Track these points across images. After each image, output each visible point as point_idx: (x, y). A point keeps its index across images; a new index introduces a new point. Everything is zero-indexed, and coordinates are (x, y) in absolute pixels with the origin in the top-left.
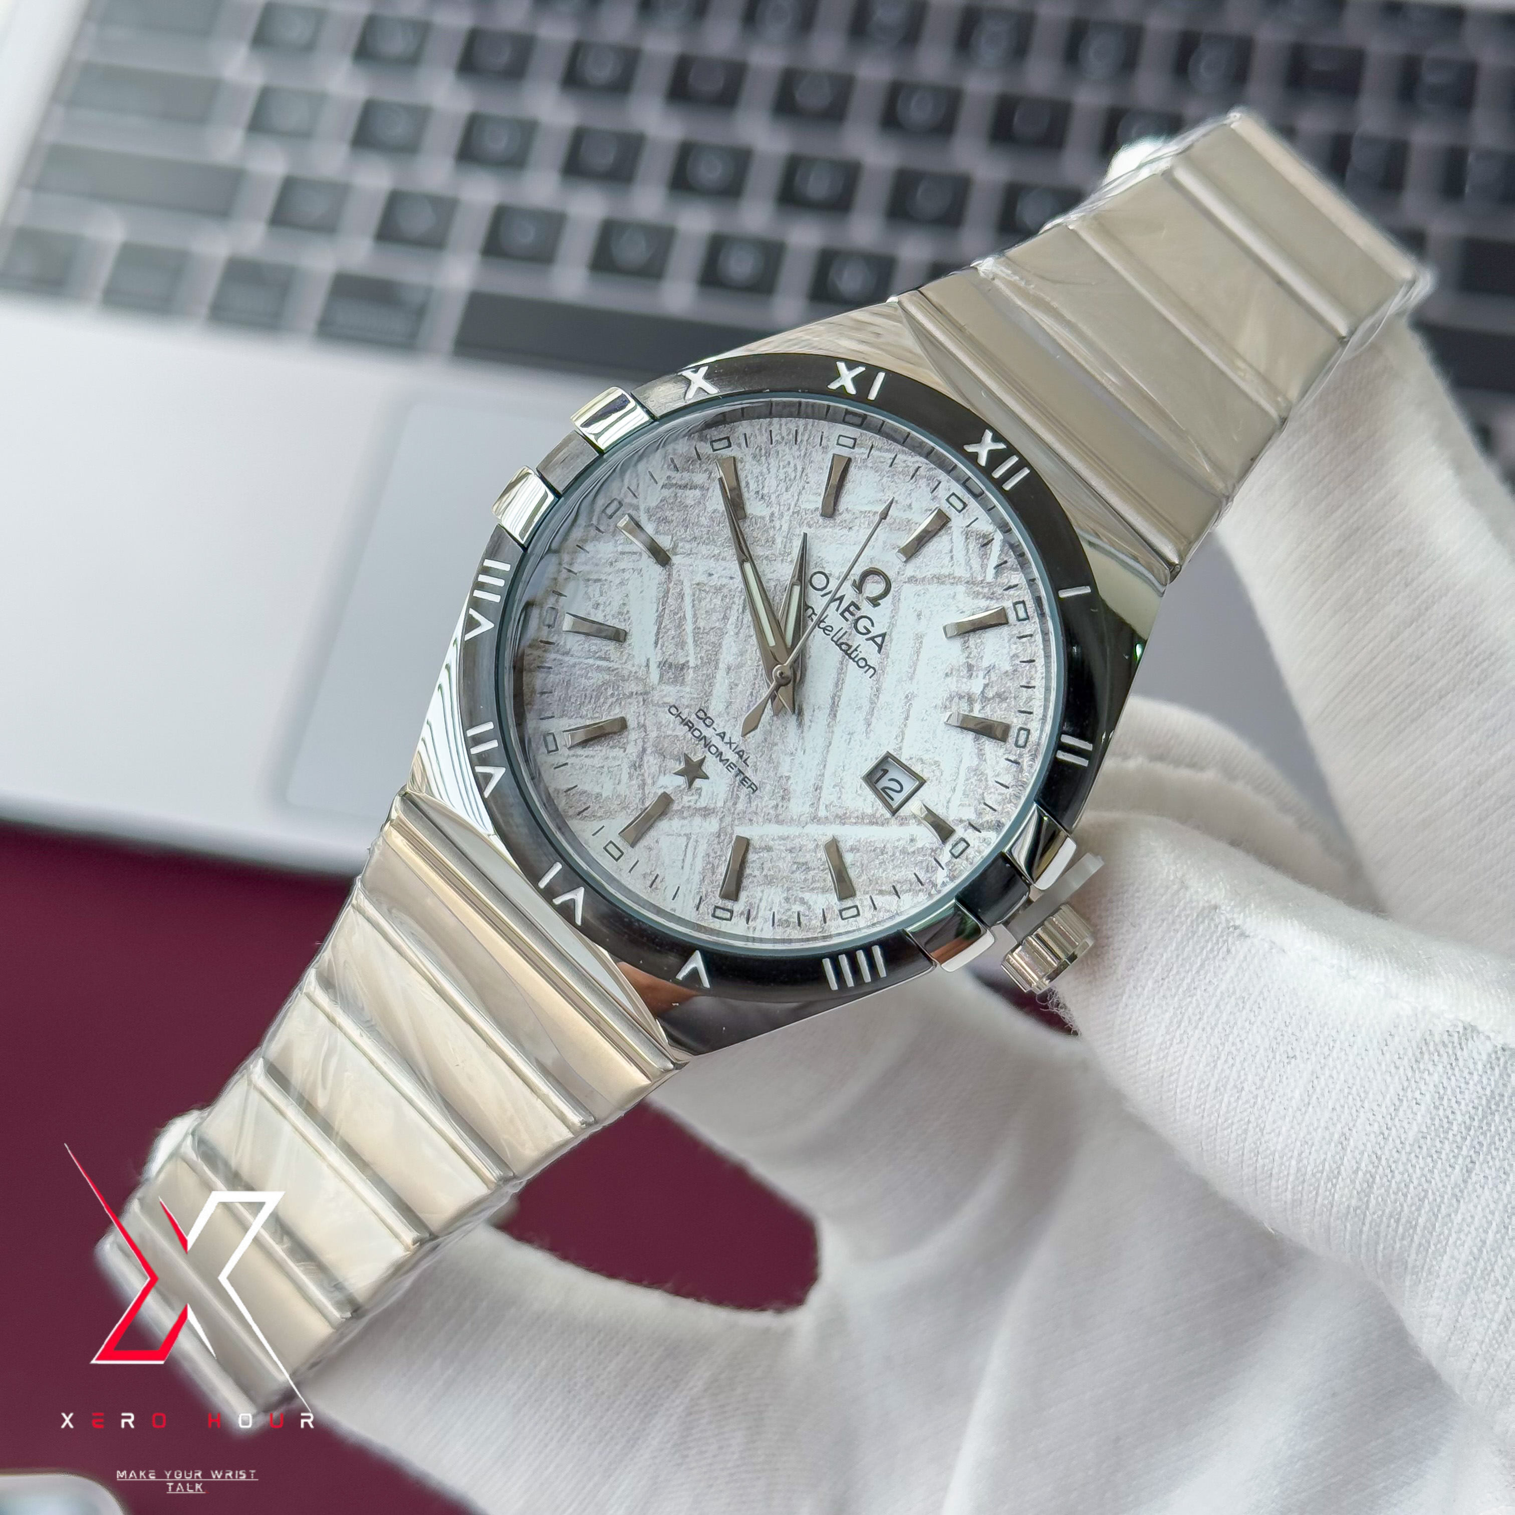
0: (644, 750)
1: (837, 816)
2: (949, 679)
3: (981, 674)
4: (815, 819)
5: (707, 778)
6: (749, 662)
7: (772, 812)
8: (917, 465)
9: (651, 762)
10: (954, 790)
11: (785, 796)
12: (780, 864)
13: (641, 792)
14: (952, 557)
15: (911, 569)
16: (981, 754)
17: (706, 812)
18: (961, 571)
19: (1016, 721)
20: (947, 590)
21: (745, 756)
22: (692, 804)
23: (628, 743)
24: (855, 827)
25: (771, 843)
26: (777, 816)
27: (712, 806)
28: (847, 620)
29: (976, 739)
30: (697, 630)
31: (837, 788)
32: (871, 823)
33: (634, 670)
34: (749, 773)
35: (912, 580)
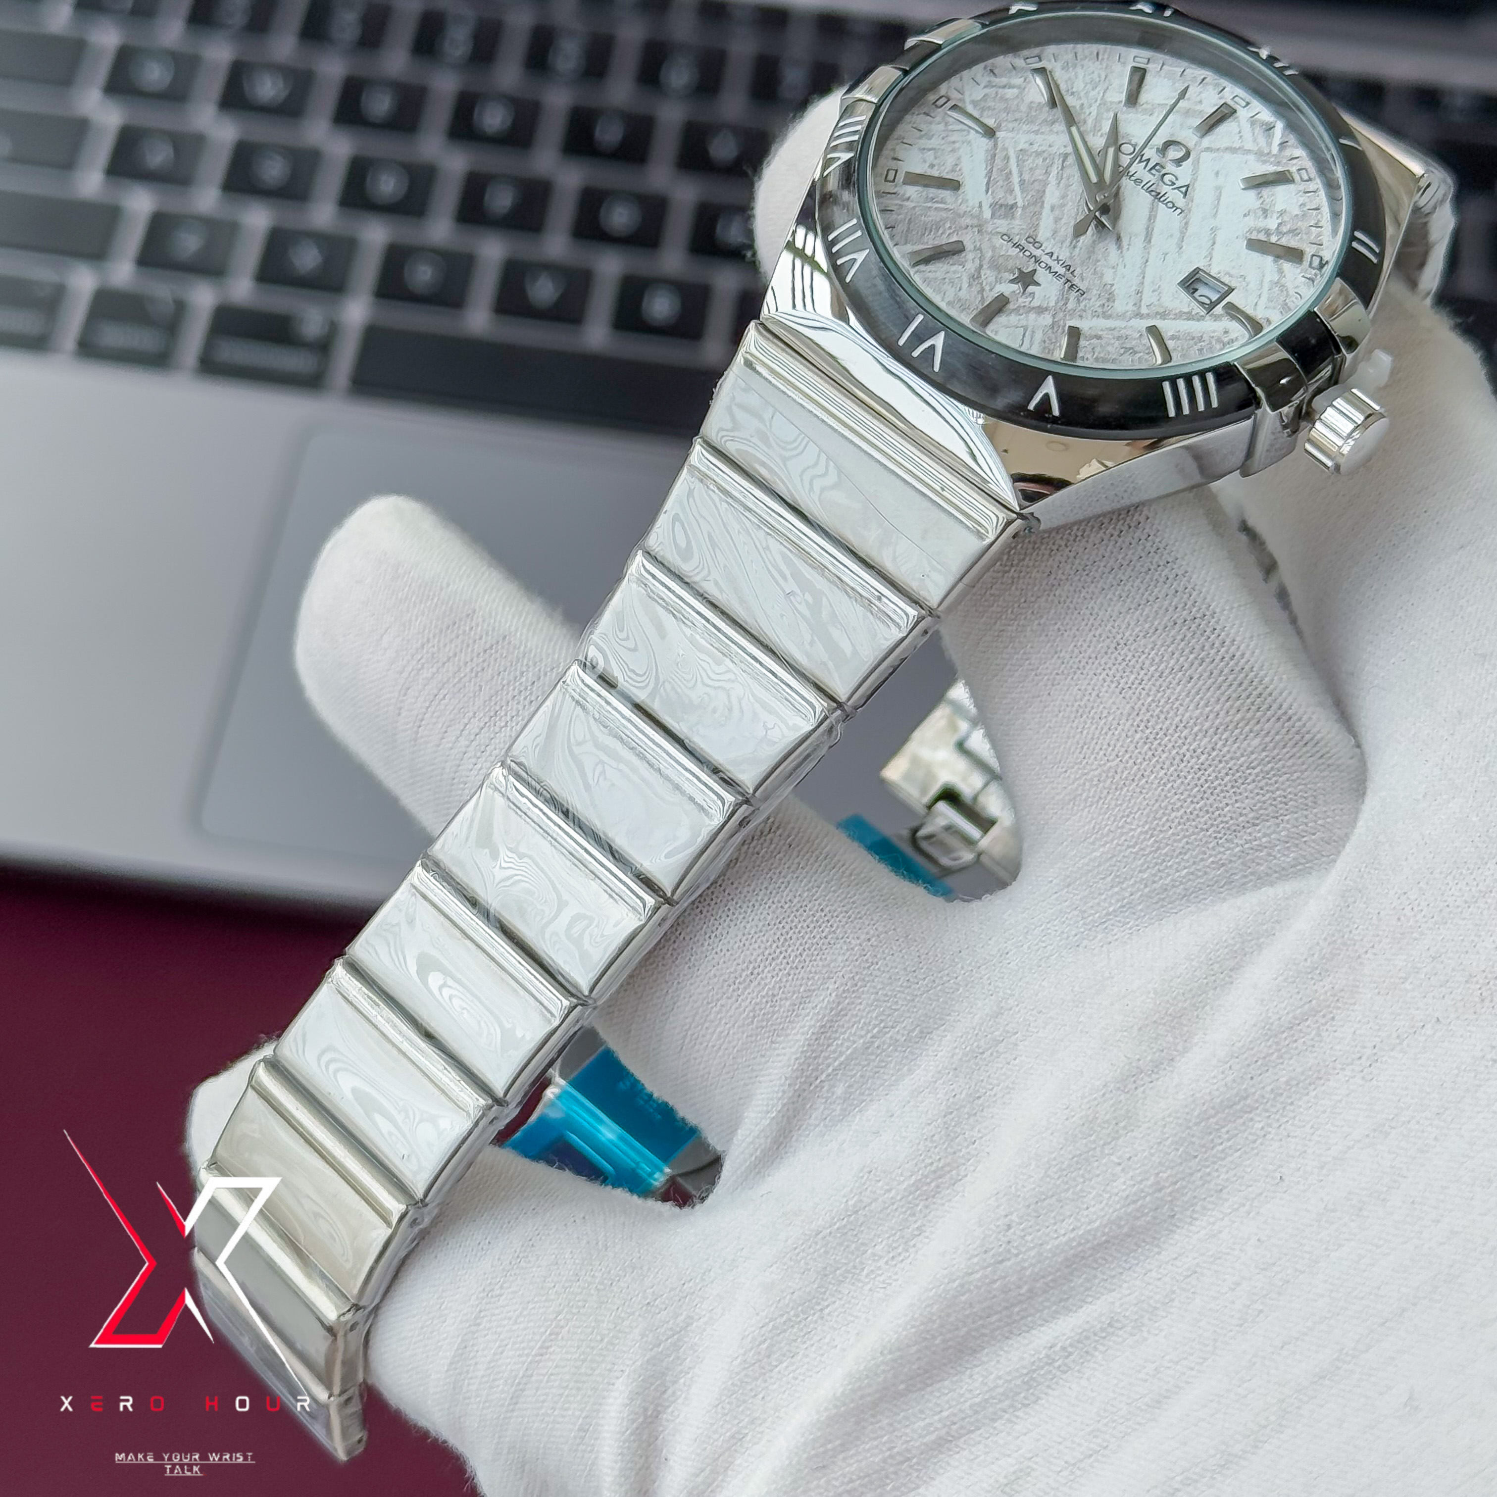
0: (981, 266)
1: (1157, 313)
2: (1247, 218)
3: (1275, 216)
4: (1138, 315)
5: (1038, 284)
6: (1070, 204)
7: (1100, 310)
8: (1202, 77)
9: (988, 275)
10: (1260, 296)
11: (1111, 298)
12: (1110, 348)
13: (980, 296)
14: (1241, 137)
15: (1207, 141)
16: (1281, 271)
17: (1040, 310)
18: (1249, 145)
19: (1309, 250)
20: (1238, 158)
21: (1072, 269)
22: (1027, 304)
23: (966, 261)
24: (1174, 321)
25: (1100, 333)
26: (1104, 313)
27: (1045, 305)
28: (1154, 175)
29: (1275, 261)
30: (1022, 182)
31: (1156, 293)
32: (1188, 319)
33: (969, 209)
34: (1076, 281)
35: (1208, 149)
